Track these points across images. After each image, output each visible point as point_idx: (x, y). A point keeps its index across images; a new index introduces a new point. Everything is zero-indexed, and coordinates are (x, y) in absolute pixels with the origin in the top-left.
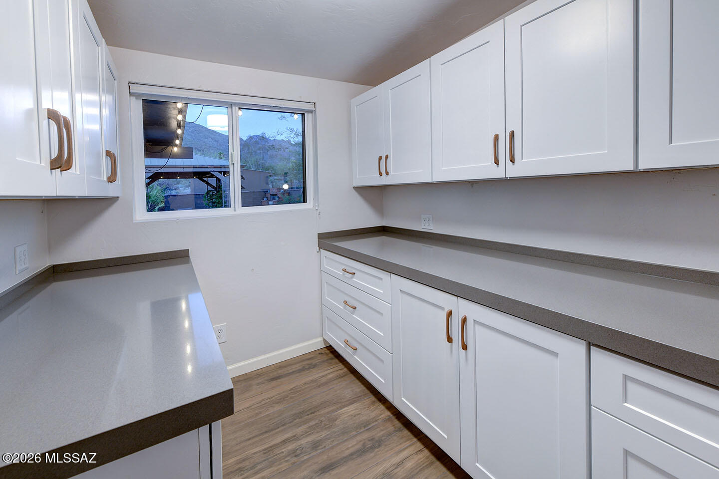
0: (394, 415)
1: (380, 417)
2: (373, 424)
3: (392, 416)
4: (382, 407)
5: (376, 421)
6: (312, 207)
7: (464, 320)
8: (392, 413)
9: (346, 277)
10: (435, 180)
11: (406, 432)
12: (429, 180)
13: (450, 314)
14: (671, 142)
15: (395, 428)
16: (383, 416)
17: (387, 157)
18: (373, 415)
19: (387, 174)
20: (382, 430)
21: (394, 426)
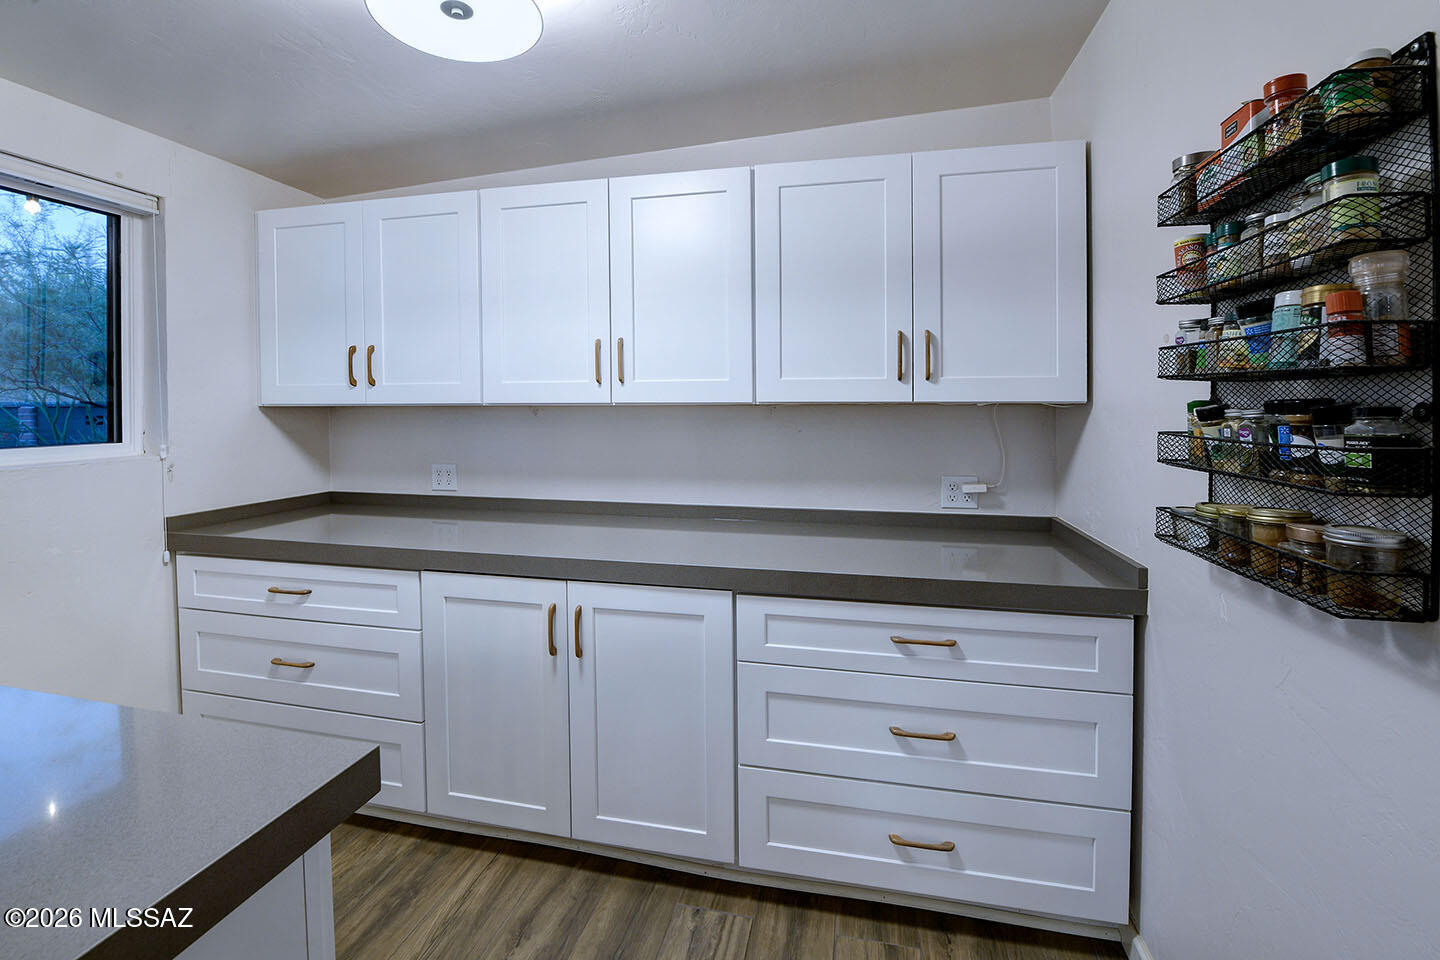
0: (424, 838)
1: (398, 852)
2: (387, 872)
3: (419, 841)
4: (392, 837)
5: (391, 862)
6: (139, 451)
7: (579, 614)
8: (419, 837)
9: (279, 604)
10: (488, 400)
11: (458, 851)
12: (477, 400)
13: (553, 611)
14: (781, 377)
15: (435, 854)
16: (402, 849)
17: (371, 350)
18: (381, 856)
19: (372, 383)
20: (411, 870)
21: (430, 853)
